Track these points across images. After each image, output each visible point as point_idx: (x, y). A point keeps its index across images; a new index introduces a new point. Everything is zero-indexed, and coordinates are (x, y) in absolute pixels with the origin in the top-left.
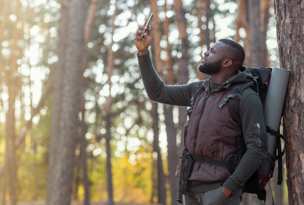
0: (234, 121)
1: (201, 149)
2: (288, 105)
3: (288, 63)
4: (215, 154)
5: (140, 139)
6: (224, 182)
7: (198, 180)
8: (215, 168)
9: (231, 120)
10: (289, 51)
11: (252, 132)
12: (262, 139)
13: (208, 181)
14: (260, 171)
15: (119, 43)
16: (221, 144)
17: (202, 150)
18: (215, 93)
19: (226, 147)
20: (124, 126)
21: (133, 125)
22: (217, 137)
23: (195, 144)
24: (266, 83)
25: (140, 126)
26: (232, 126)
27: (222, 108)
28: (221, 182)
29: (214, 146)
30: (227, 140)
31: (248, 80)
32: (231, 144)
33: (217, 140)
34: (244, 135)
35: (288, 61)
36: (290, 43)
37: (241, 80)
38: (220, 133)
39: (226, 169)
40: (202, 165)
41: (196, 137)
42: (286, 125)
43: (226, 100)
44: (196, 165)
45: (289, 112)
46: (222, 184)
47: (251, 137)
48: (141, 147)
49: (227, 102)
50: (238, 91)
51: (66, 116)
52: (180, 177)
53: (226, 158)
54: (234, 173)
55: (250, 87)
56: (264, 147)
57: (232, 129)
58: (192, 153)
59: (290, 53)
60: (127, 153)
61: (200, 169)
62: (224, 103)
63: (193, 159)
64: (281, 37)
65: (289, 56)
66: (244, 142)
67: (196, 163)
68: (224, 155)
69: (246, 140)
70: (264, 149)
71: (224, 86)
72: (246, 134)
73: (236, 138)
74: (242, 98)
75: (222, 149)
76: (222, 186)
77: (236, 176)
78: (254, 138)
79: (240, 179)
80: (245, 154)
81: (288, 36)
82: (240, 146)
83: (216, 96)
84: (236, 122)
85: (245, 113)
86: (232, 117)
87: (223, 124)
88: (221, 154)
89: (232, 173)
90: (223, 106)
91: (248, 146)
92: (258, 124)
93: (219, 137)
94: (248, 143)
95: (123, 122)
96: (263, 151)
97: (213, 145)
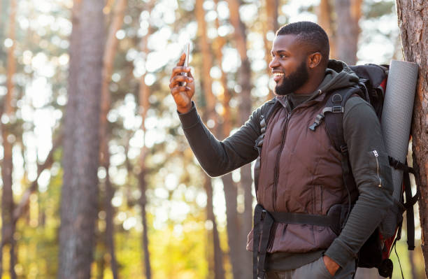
0: (337, 150)
1: (286, 200)
2: (421, 124)
3: (419, 56)
4: (310, 207)
5: (189, 203)
6: (326, 249)
7: (285, 249)
8: (312, 229)
9: (332, 148)
10: (418, 36)
11: (366, 165)
12: (382, 175)
13: (303, 250)
14: (381, 229)
15: (155, 73)
16: (318, 189)
17: (287, 202)
18: (302, 110)
19: (326, 194)
20: (165, 187)
21: (178, 185)
22: (311, 179)
23: (275, 195)
24: (380, 87)
25: (187, 186)
26: (334, 159)
27: (315, 131)
28: (321, 250)
29: (308, 192)
30: (327, 181)
31: (351, 84)
32: (335, 188)
33: (311, 184)
34: (353, 171)
35: (418, 53)
36: (420, 23)
37: (341, 84)
38: (315, 170)
39: (330, 230)
40: (290, 227)
41: (275, 182)
42: (419, 157)
43: (320, 117)
44: (280, 228)
45: (422, 134)
46: (323, 253)
47: (364, 173)
48: (191, 215)
49: (323, 119)
50: (338, 102)
51: (80, 170)
52: (254, 251)
53: (327, 212)
54: (342, 234)
55: (356, 93)
56: (388, 188)
57: (335, 162)
58: (271, 209)
59: (420, 39)
60: (171, 223)
61: (287, 232)
62: (318, 122)
63: (273, 219)
64: (404, 16)
65: (419, 45)
66: (355, 183)
67: (279, 225)
68: (325, 206)
69: (356, 179)
70: (387, 192)
71: (314, 98)
72: (357, 169)
73: (341, 177)
74: (346, 113)
75: (320, 198)
76: (323, 256)
77: (346, 238)
78: (369, 174)
79: (352, 243)
80: (357, 202)
81: (417, 12)
82: (348, 189)
83: (303, 114)
84: (340, 151)
85: (353, 135)
86: (332, 143)
87: (319, 156)
88: (318, 206)
89: (338, 235)
90: (315, 127)
91: (362, 189)
92: (375, 152)
93: (315, 177)
94: (360, 184)
95: (164, 181)
96: (386, 195)
97: (304, 192)
